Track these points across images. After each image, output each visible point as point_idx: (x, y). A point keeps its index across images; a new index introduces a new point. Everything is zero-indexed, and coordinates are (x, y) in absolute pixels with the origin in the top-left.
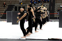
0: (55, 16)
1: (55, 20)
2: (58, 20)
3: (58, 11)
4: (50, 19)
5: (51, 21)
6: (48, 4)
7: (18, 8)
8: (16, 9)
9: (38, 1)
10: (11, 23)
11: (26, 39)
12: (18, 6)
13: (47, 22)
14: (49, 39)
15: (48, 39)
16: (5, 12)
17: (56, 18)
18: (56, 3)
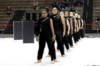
0: (94, 29)
1: (94, 34)
5: (88, 37)
7: (31, 16)
8: (28, 18)
10: (22, 40)
12: (31, 13)
13: (81, 38)
16: (11, 22)
18: (95, 6)
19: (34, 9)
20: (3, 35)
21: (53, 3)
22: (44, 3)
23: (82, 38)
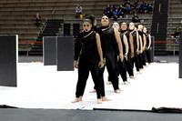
0: (169, 49)
1: (169, 58)
2: (177, 58)
4: (156, 55)
5: (158, 62)
6: (150, 17)
7: (72, 28)
8: (67, 31)
9: (123, 10)
10: (56, 67)
11: (94, 109)
12: (72, 23)
13: (147, 64)
14: (153, 108)
15: (151, 109)
16: (40, 39)
17: (171, 54)
18: (171, 13)
19: (77, 17)
20: (28, 58)
21: (105, 8)
22: (92, 8)
23: (150, 63)
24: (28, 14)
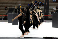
0: (49, 18)
1: (49, 21)
2: (52, 21)
3: (51, 13)
4: (45, 20)
5: (46, 22)
6: (43, 7)
7: (17, 11)
10: (12, 23)
11: (24, 37)
14: (44, 37)
16: (7, 14)
17: (50, 19)
18: (50, 6)
21: (28, 4)
22: (24, 4)
24: (3, 6)
